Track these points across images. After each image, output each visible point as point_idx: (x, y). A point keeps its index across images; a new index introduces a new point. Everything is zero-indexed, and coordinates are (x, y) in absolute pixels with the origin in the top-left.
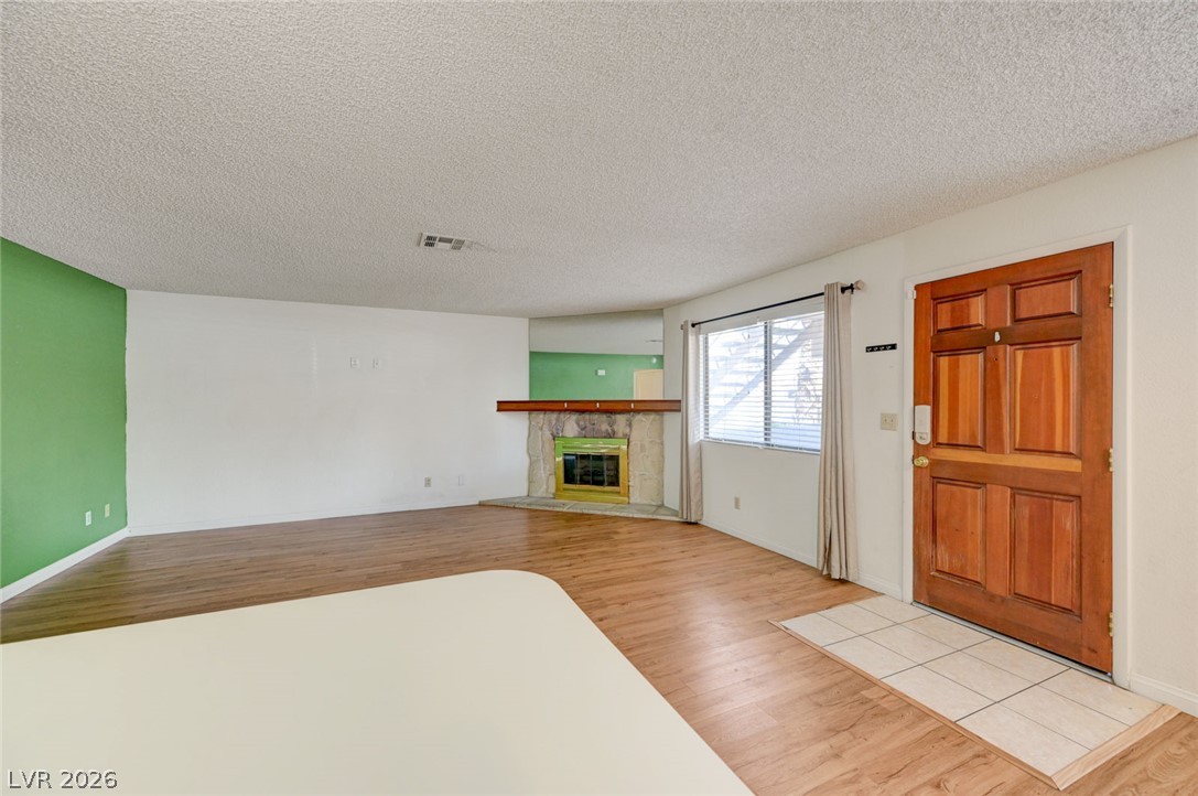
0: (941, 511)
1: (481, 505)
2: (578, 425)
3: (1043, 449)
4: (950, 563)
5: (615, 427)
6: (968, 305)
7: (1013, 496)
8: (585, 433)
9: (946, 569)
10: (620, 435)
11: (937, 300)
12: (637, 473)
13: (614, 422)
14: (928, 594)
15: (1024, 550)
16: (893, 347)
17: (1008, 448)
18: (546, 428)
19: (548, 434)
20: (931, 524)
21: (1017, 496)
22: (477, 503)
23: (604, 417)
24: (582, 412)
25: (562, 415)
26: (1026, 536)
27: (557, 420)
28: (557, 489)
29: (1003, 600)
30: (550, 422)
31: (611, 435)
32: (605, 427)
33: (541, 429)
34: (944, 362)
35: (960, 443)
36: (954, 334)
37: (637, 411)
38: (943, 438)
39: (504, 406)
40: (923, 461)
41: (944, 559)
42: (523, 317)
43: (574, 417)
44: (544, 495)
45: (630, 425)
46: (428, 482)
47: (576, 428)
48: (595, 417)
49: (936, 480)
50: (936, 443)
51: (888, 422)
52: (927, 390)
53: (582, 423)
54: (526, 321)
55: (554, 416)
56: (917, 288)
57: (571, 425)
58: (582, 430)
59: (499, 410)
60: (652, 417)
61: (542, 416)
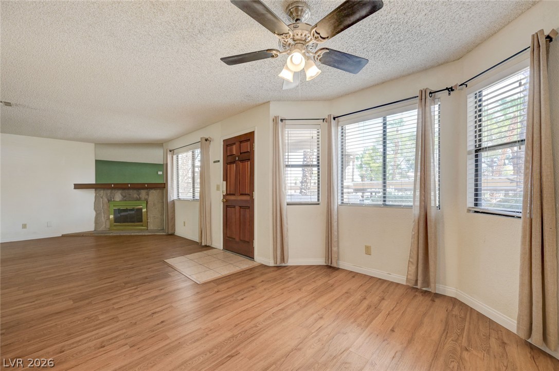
0: (228, 216)
1: (63, 236)
2: (122, 195)
3: (244, 193)
5: (141, 196)
6: (233, 148)
7: (240, 209)
8: (125, 198)
10: (143, 199)
11: (227, 146)
12: (152, 216)
13: (140, 193)
14: (226, 246)
15: (241, 225)
16: (219, 161)
18: (104, 197)
19: (106, 200)
22: (61, 235)
23: (134, 191)
24: (122, 189)
25: (113, 191)
26: (242, 221)
27: (111, 193)
28: (111, 226)
29: (238, 242)
30: (107, 194)
31: (139, 199)
32: (135, 196)
33: (102, 198)
34: (228, 166)
35: (232, 193)
36: (230, 157)
37: (152, 188)
38: (229, 192)
39: (78, 186)
42: (92, 143)
43: (120, 192)
44: (104, 229)
45: (148, 195)
46: (24, 226)
47: (121, 197)
48: (129, 191)
49: (227, 207)
50: (227, 194)
51: (218, 188)
52: (225, 176)
53: (124, 194)
54: (93, 144)
55: (109, 191)
56: (223, 141)
57: (118, 196)
58: (124, 197)
59: (75, 188)
60: (158, 191)
61: (102, 191)
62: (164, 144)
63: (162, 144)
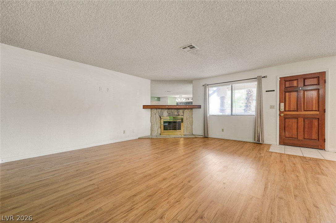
0: (286, 124)
2: (168, 113)
3: (311, 110)
4: (289, 135)
6: (293, 82)
7: (304, 120)
9: (288, 136)
10: (180, 115)
11: (286, 81)
12: (185, 126)
13: (179, 112)
14: (283, 142)
15: (306, 130)
16: (274, 91)
17: (303, 111)
18: (157, 114)
19: (158, 116)
20: (283, 127)
21: (305, 120)
22: (138, 138)
23: (176, 110)
24: (169, 109)
25: (162, 110)
26: (307, 127)
28: (161, 132)
29: (302, 140)
30: (158, 112)
31: (178, 115)
32: (176, 113)
33: (155, 114)
34: (287, 94)
35: (291, 110)
36: (290, 88)
38: (287, 109)
39: (145, 107)
40: (282, 115)
41: (287, 134)
42: (149, 79)
43: (166, 111)
44: (157, 134)
45: (183, 113)
46: (124, 132)
47: (167, 114)
48: (173, 110)
49: (285, 119)
50: (285, 111)
51: (272, 107)
52: (283, 99)
53: (169, 112)
54: (150, 81)
55: (160, 110)
56: (280, 78)
57: (165, 113)
58: (169, 114)
59: (143, 108)
60: (189, 110)
61: (155, 110)
62: (193, 81)
63: (192, 81)
